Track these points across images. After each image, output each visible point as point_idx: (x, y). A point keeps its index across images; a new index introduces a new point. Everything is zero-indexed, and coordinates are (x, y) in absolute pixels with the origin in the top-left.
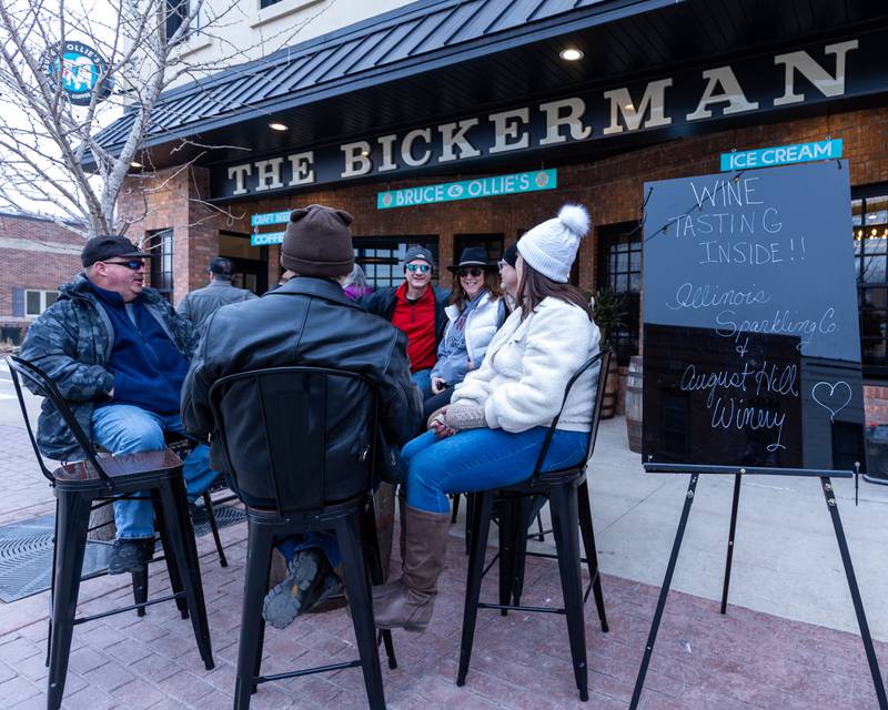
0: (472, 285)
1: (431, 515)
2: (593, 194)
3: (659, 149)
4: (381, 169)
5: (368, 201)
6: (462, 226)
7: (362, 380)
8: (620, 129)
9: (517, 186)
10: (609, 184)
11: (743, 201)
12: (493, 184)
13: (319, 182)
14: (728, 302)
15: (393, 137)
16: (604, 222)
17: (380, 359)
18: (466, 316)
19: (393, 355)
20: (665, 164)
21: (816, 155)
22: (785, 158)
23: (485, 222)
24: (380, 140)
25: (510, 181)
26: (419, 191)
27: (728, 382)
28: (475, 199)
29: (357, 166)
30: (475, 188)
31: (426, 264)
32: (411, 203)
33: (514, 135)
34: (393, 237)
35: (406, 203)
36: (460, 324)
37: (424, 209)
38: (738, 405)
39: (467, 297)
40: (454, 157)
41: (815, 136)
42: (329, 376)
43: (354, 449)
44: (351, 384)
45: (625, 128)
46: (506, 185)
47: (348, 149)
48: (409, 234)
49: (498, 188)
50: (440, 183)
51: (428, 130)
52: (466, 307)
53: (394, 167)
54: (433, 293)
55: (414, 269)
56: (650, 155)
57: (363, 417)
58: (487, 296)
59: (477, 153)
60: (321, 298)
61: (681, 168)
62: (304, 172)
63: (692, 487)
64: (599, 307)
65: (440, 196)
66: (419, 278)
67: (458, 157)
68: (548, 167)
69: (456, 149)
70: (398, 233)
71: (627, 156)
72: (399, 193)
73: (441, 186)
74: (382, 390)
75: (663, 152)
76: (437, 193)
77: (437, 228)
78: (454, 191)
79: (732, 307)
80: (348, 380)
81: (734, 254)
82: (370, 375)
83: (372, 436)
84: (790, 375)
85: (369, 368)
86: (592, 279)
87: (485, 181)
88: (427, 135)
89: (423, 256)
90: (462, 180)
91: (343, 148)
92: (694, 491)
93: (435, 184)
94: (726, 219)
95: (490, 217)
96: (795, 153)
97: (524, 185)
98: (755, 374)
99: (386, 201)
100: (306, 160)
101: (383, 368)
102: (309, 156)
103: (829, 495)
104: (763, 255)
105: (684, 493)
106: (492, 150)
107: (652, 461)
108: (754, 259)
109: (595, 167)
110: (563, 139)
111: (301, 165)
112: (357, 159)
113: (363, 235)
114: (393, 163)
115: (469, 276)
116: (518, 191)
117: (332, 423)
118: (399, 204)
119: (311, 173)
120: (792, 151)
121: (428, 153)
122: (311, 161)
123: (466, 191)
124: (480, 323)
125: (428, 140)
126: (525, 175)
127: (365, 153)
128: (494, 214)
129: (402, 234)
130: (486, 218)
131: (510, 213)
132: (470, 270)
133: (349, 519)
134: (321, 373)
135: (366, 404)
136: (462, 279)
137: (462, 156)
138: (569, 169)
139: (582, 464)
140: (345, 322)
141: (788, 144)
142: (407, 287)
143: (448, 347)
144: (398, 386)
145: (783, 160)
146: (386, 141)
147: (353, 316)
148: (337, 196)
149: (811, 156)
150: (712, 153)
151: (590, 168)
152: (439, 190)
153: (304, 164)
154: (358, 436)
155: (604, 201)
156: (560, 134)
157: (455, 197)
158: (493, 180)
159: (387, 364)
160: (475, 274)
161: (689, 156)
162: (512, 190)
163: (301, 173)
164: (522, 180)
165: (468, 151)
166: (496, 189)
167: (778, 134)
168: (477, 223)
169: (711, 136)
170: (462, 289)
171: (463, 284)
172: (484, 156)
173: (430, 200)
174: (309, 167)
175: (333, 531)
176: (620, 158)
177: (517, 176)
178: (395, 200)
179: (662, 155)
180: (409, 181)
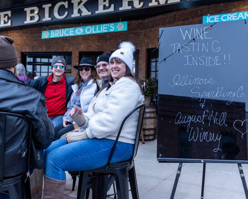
0: (85, 75)
1: (56, 181)
2: (145, 34)
3: (176, 13)
4: (44, 20)
5: (38, 35)
6: (83, 48)
7: (23, 118)
8: (156, 4)
9: (108, 29)
10: (153, 29)
11: (203, 37)
12: (97, 28)
13: (14, 25)
14: (196, 83)
15: (50, 5)
16: (150, 47)
17: (32, 107)
18: (81, 90)
19: (38, 106)
20: (178, 21)
21: (245, 18)
22: (232, 18)
23: (94, 46)
24: (44, 6)
25: (105, 27)
26: (62, 31)
27: (196, 120)
28: (89, 35)
29: (32, 18)
30: (89, 30)
31: (62, 65)
32: (58, 36)
33: (107, 5)
34: (50, 52)
35: (56, 36)
36: (78, 94)
37: (65, 39)
38: (200, 131)
39: (83, 81)
40: (79, 15)
41: (246, 9)
42: (7, 116)
43: (19, 152)
44: (18, 120)
45: (159, 3)
46: (103, 29)
47: (28, 10)
48: (57, 51)
49: (99, 30)
50: (72, 27)
51: (67, 2)
52: (82, 85)
53: (50, 19)
54: (65, 79)
55: (56, 67)
56: (172, 16)
57: (24, 136)
58: (92, 80)
59: (90, 13)
60: (3, 79)
61: (186, 22)
62: (6, 21)
63: (180, 169)
64: (147, 87)
65: (71, 33)
66: (59, 71)
67: (81, 15)
68: (123, 21)
69: (80, 11)
70: (52, 51)
71: (161, 16)
72: (52, 31)
73: (73, 29)
74: (33, 122)
75: (178, 15)
76: (71, 32)
77: (71, 49)
78: (79, 31)
79: (198, 85)
80: (17, 118)
81: (199, 61)
82: (27, 116)
83: (28, 145)
84: (224, 116)
85: (26, 112)
86: (145, 73)
87: (93, 26)
88: (66, 4)
89: (61, 61)
90: (83, 26)
91: (25, 9)
92: (180, 171)
93: (70, 27)
94: (196, 46)
95: (96, 44)
96: (236, 16)
97: (112, 29)
98: (208, 116)
99: (45, 35)
100: (7, 15)
101: (33, 112)
102: (9, 13)
103: (241, 172)
104: (212, 62)
105: (175, 172)
106: (97, 12)
107: (161, 157)
108: (208, 64)
109: (146, 21)
110: (130, 8)
111: (5, 17)
112: (32, 15)
113: (35, 51)
114: (50, 17)
115: (84, 71)
116: (109, 31)
117: (8, 139)
118: (52, 37)
119: (10, 21)
120: (234, 15)
121: (66, 13)
122: (10, 16)
123: (84, 31)
124: (87, 93)
125: (66, 7)
126: (112, 24)
127: (36, 12)
128: (99, 42)
129: (54, 51)
130: (95, 44)
131: (106, 42)
132: (85, 68)
133: (16, 186)
134: (3, 114)
135: (25, 130)
136: (80, 72)
137: (83, 14)
138: (134, 22)
139: (131, 160)
140: (15, 90)
141: (234, 12)
142: (53, 76)
143: (72, 104)
144: (41, 120)
145: (231, 19)
146: (47, 7)
147: (18, 87)
148: (22, 32)
149: (243, 18)
150: (200, 16)
151: (144, 21)
152: (72, 30)
153: (6, 17)
154: (21, 145)
155: (151, 37)
156: (129, 5)
157: (79, 34)
158: (97, 26)
159: (35, 110)
160: (86, 70)
161: (190, 17)
162: (106, 31)
163: (5, 21)
164: (111, 27)
165: (86, 13)
166: (98, 30)
167: (230, 8)
168: (90, 46)
169: (199, 8)
170: (80, 77)
171: (81, 74)
172: (93, 15)
173: (67, 35)
174: (9, 18)
175: (7, 192)
176: (158, 17)
177: (108, 25)
178: (50, 35)
179: (177, 16)
180: (58, 26)
